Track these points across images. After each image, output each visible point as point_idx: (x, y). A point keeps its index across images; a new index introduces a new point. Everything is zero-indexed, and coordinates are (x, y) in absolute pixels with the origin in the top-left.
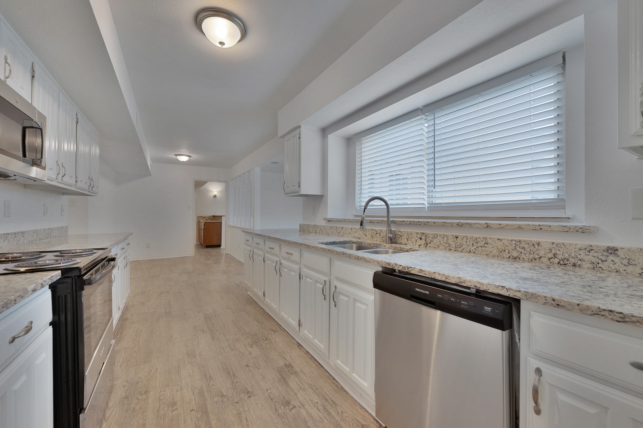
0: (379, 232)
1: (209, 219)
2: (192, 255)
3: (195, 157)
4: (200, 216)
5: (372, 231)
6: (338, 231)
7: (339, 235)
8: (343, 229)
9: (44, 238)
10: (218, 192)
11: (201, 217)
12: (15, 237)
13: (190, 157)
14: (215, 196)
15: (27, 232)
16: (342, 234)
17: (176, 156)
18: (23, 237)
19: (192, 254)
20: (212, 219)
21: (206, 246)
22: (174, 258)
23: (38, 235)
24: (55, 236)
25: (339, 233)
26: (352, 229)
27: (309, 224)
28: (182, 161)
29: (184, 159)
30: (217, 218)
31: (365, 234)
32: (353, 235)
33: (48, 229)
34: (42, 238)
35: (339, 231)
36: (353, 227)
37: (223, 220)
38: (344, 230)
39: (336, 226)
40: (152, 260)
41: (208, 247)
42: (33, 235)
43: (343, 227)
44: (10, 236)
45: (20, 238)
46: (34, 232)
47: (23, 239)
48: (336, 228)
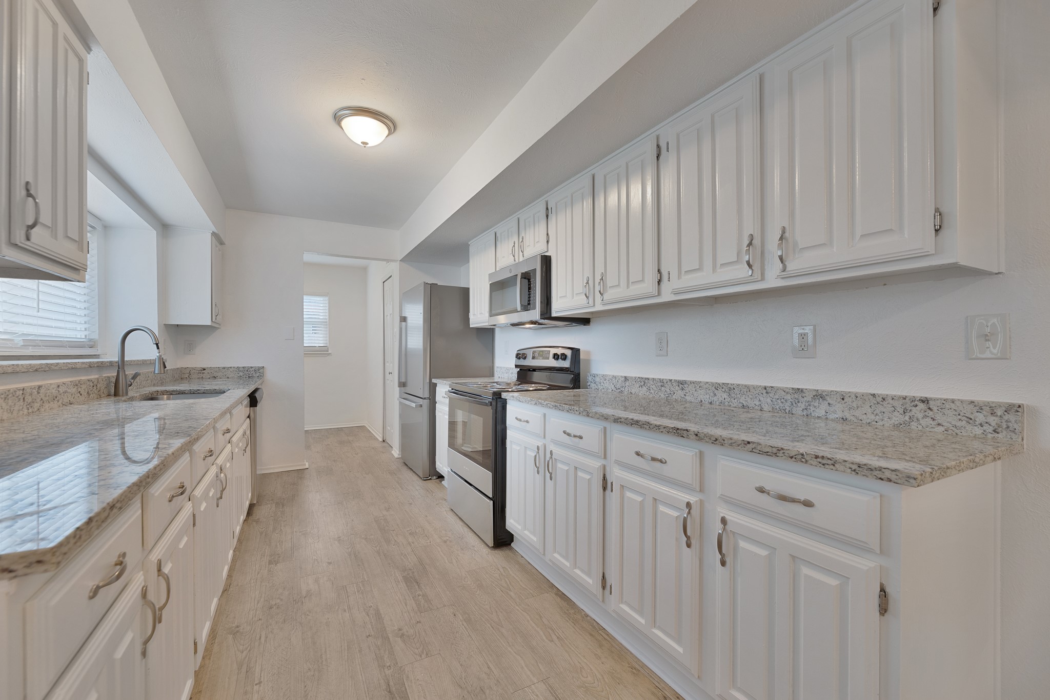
0: (96, 382)
5: (87, 383)
6: (29, 399)
7: (30, 410)
8: (42, 391)
12: (662, 386)
15: (694, 383)
16: (36, 405)
25: (30, 405)
26: (58, 386)
31: (80, 392)
32: (60, 401)
35: (30, 400)
36: (60, 382)
38: (42, 395)
39: (22, 386)
42: (716, 392)
43: (40, 387)
44: (652, 383)
45: (673, 389)
46: (717, 386)
47: (681, 393)
48: (21, 392)
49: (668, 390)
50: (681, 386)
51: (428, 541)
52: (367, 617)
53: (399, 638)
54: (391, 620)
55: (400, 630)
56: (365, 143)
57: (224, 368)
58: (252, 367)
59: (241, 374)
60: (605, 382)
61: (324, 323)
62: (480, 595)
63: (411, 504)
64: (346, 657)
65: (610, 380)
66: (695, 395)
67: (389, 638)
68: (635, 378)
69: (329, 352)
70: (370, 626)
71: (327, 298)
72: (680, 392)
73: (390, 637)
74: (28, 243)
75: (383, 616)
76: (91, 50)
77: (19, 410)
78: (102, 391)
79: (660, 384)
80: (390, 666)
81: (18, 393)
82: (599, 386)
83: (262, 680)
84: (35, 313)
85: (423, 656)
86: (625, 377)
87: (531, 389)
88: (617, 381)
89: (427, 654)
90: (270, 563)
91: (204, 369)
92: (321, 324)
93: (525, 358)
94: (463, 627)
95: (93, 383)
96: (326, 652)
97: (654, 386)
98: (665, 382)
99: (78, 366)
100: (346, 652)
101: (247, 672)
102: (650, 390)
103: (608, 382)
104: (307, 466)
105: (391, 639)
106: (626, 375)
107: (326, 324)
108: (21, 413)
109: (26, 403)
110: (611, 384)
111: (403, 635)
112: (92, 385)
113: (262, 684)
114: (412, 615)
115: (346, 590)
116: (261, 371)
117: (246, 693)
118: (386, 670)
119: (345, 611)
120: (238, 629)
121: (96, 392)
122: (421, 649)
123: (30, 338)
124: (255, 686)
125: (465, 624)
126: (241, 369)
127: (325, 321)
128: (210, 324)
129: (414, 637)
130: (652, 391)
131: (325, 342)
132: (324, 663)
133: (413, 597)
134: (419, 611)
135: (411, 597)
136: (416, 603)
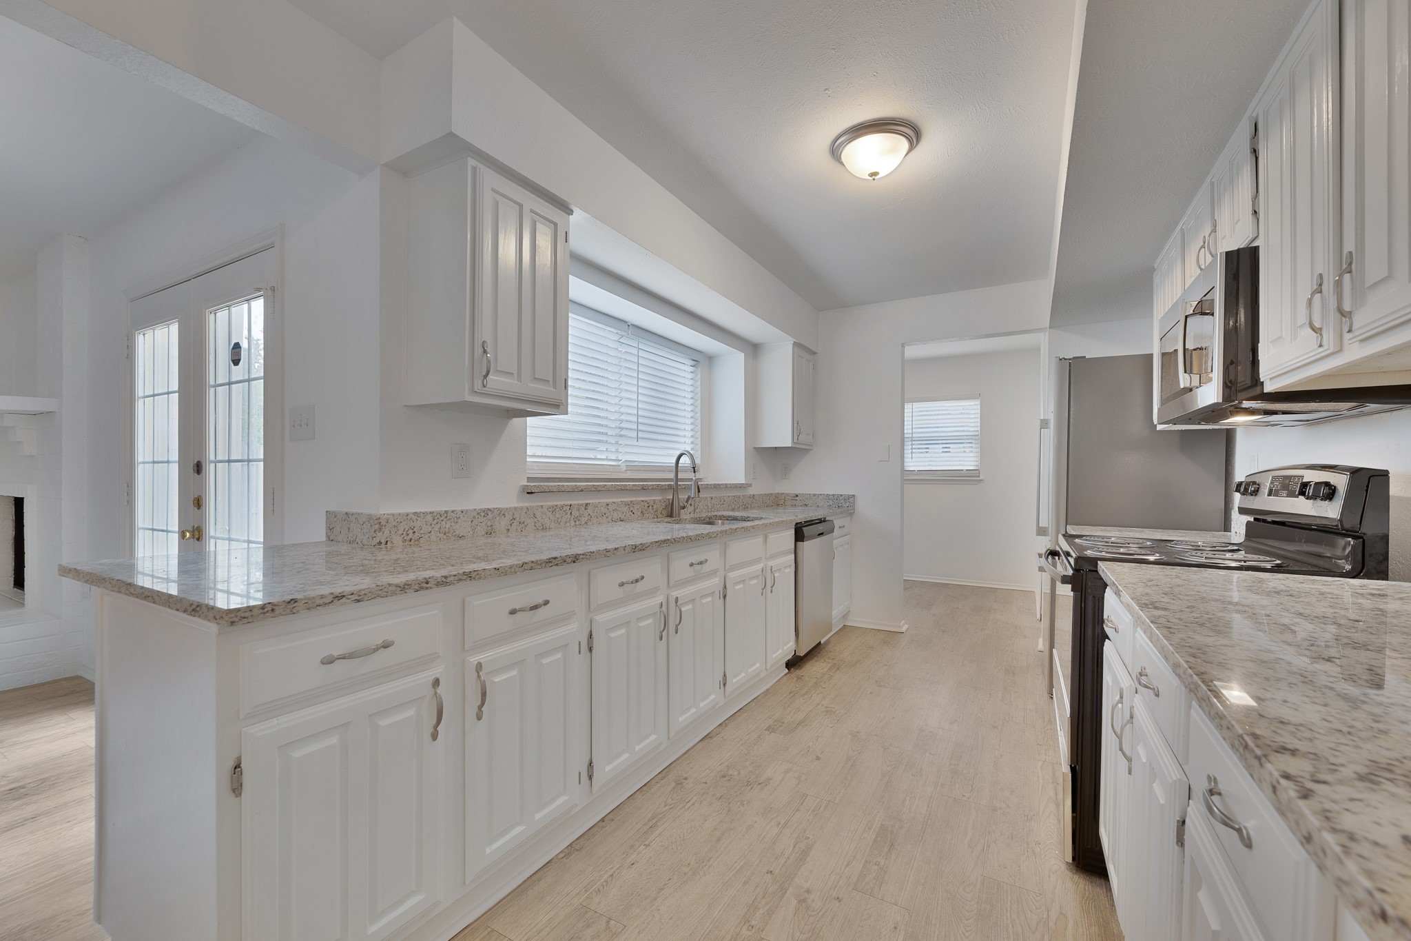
0: (652, 503)
5: (642, 503)
6: (575, 513)
7: (577, 523)
8: (589, 507)
16: (584, 520)
25: (577, 519)
26: (607, 505)
27: (449, 509)
31: (632, 511)
32: (610, 518)
35: (577, 514)
36: (610, 501)
38: (589, 511)
39: (569, 503)
43: (587, 504)
48: (569, 507)
51: (967, 795)
52: (791, 849)
53: (796, 902)
54: (811, 872)
55: (807, 892)
56: (874, 174)
57: (815, 495)
58: (841, 495)
59: (831, 502)
61: (974, 437)
62: (968, 929)
63: (994, 727)
64: (728, 878)
67: (786, 892)
69: (981, 477)
70: (783, 861)
71: (978, 402)
73: (788, 892)
74: (485, 389)
75: (808, 859)
76: (572, 211)
77: (566, 522)
78: (659, 512)
80: (753, 927)
81: (565, 508)
83: (651, 844)
84: (636, 443)
87: (1152, 558)
90: (767, 729)
91: (797, 496)
92: (971, 439)
93: (1255, 492)
95: (648, 503)
96: (718, 857)
99: (628, 488)
100: (734, 872)
101: (651, 827)
104: (903, 630)
105: (787, 895)
107: (977, 438)
108: (568, 524)
109: (573, 517)
111: (805, 900)
112: (647, 505)
113: (648, 848)
114: (839, 884)
115: (804, 800)
116: (851, 500)
117: (632, 847)
118: (745, 927)
119: (779, 824)
120: (684, 781)
121: (652, 512)
123: (636, 464)
124: (642, 846)
126: (830, 497)
127: (976, 433)
128: (790, 446)
129: (813, 914)
131: (976, 463)
132: (705, 869)
133: (866, 862)
134: (855, 886)
135: (864, 860)
136: (862, 872)
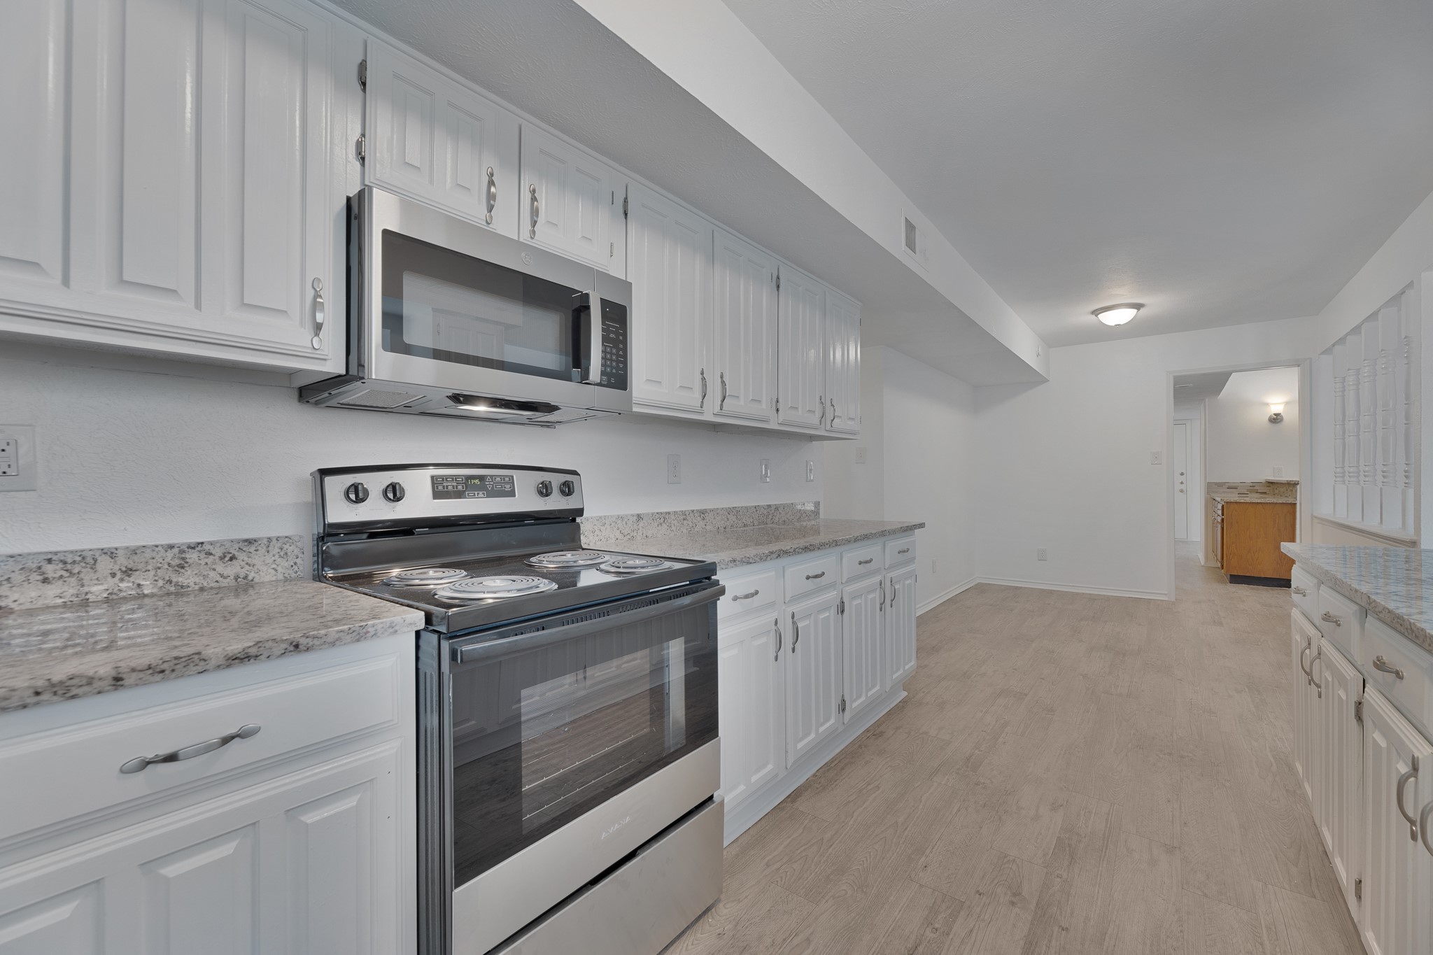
1: (1251, 491)
2: (1166, 599)
3: (1157, 303)
4: (1216, 484)
9: (756, 523)
10: (1287, 403)
11: (1220, 485)
12: (684, 519)
13: (1138, 309)
14: (1276, 419)
15: (711, 510)
17: (1096, 316)
18: (704, 519)
19: (1166, 595)
20: (1265, 493)
21: (1231, 575)
22: (1108, 598)
23: (739, 517)
24: (784, 521)
28: (1113, 324)
29: (1119, 317)
30: (1282, 490)
33: (766, 507)
34: (749, 523)
37: (1302, 499)
40: (1051, 592)
41: (1236, 579)
42: (729, 516)
44: (673, 517)
45: (695, 521)
46: (730, 511)
47: (702, 524)
49: (690, 523)
50: (702, 515)
53: (1023, 894)
54: (1014, 925)
55: (1013, 903)
60: (602, 528)
65: (613, 524)
66: (714, 523)
67: (1037, 904)
68: (653, 514)
70: (1054, 943)
72: (701, 522)
73: (1034, 904)
75: (1022, 943)
79: (682, 517)
82: (591, 538)
85: (1011, 858)
86: (638, 516)
88: (624, 523)
89: (1005, 857)
94: (934, 850)
97: (676, 521)
98: (687, 513)
102: (670, 526)
103: (609, 527)
105: (1035, 901)
106: (639, 512)
110: (615, 529)
111: (1015, 895)
114: (979, 909)
122: (1006, 866)
125: (928, 852)
129: (1003, 882)
130: (673, 528)
133: (948, 934)
134: (962, 906)
135: (951, 937)
136: (954, 921)
